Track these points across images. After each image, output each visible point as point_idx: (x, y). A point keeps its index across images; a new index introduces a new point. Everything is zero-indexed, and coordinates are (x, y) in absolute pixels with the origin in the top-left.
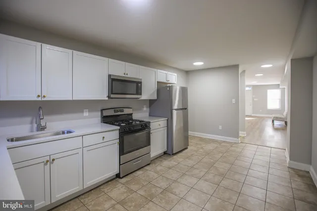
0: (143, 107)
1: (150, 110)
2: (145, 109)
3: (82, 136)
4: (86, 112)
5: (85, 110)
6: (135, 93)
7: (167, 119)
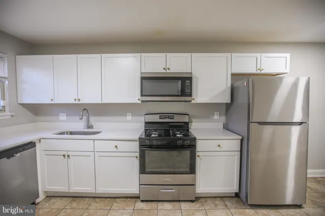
0: (214, 115)
1: (227, 120)
2: (216, 117)
3: (94, 140)
4: (129, 115)
5: (128, 114)
6: (180, 94)
7: (240, 137)
